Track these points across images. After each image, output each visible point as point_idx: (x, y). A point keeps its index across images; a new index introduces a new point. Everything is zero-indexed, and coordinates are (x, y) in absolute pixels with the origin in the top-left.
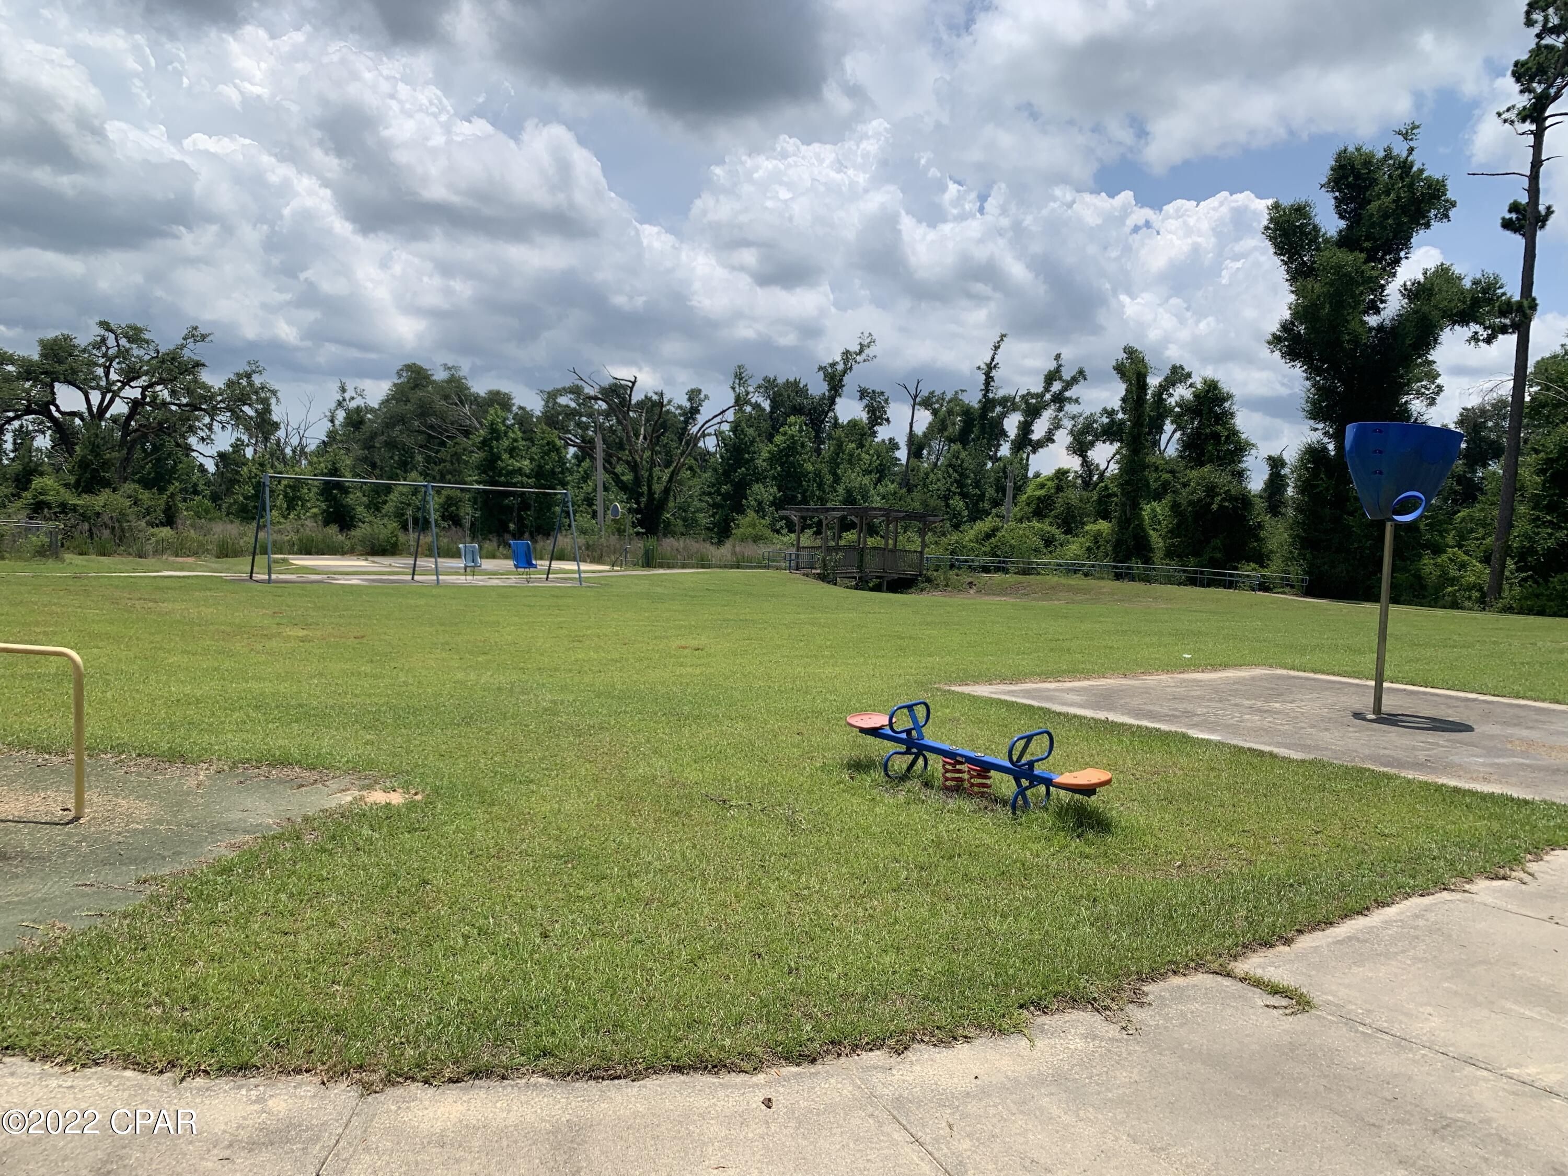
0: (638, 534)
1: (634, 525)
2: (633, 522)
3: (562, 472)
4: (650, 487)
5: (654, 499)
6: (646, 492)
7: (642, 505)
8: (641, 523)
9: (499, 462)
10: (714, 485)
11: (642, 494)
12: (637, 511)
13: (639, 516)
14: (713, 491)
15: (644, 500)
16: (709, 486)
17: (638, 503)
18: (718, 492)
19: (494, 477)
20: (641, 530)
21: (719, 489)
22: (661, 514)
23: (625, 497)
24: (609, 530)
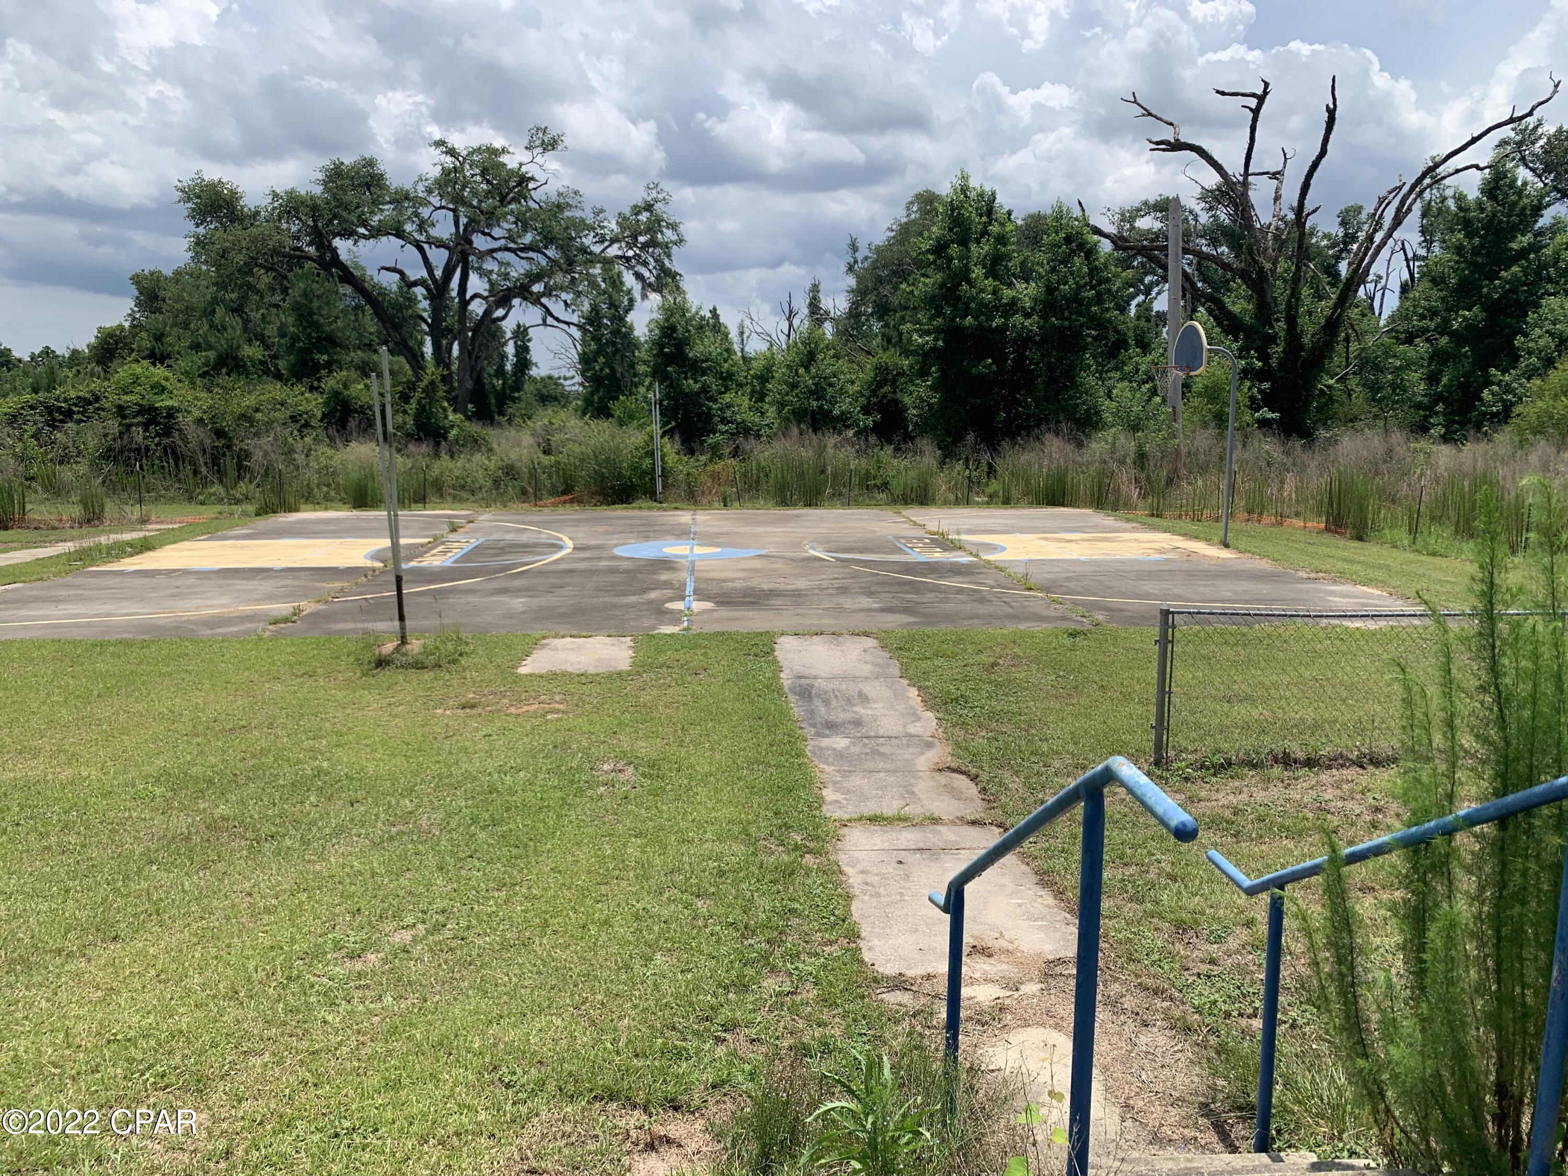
0: (1264, 423)
1: (1254, 406)
2: (1252, 398)
3: (1099, 299)
4: (1291, 320)
5: (1301, 347)
6: (1282, 334)
7: (1274, 362)
8: (1269, 401)
9: (965, 286)
10: (1434, 313)
11: (1273, 339)
12: (1261, 375)
13: (1266, 385)
14: (1432, 325)
15: (1277, 350)
16: (1422, 317)
17: (1264, 357)
18: (1444, 328)
19: (952, 320)
20: (1270, 415)
21: (1446, 322)
22: (1316, 378)
23: (1235, 346)
24: (1196, 418)
